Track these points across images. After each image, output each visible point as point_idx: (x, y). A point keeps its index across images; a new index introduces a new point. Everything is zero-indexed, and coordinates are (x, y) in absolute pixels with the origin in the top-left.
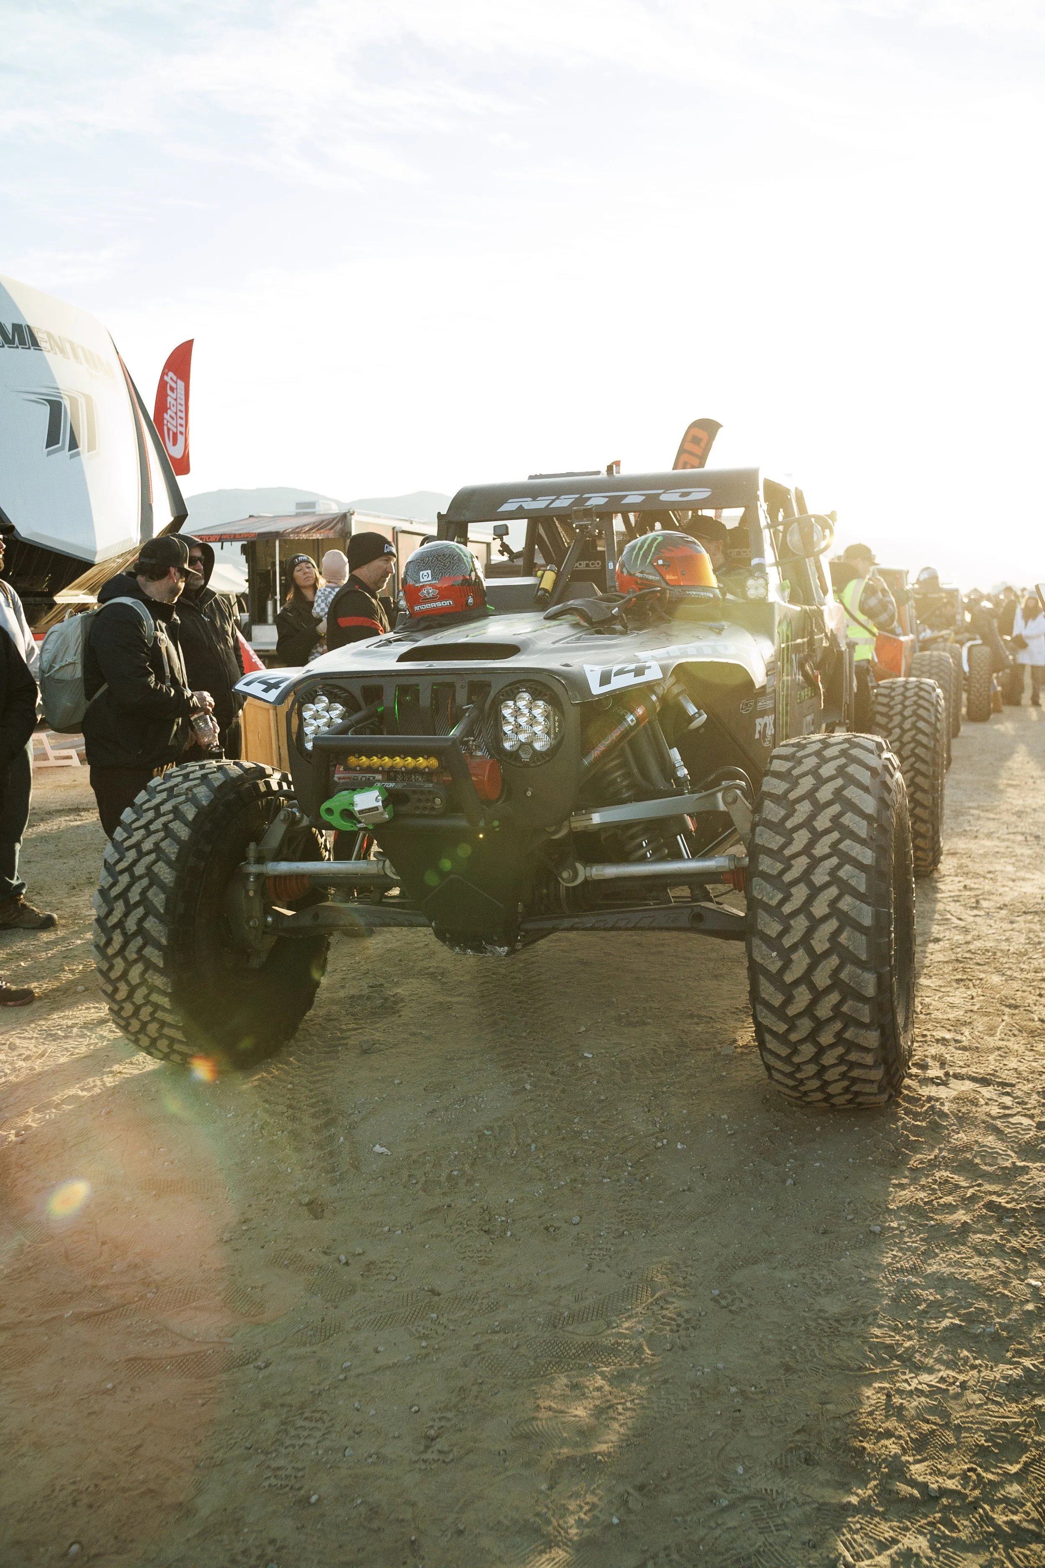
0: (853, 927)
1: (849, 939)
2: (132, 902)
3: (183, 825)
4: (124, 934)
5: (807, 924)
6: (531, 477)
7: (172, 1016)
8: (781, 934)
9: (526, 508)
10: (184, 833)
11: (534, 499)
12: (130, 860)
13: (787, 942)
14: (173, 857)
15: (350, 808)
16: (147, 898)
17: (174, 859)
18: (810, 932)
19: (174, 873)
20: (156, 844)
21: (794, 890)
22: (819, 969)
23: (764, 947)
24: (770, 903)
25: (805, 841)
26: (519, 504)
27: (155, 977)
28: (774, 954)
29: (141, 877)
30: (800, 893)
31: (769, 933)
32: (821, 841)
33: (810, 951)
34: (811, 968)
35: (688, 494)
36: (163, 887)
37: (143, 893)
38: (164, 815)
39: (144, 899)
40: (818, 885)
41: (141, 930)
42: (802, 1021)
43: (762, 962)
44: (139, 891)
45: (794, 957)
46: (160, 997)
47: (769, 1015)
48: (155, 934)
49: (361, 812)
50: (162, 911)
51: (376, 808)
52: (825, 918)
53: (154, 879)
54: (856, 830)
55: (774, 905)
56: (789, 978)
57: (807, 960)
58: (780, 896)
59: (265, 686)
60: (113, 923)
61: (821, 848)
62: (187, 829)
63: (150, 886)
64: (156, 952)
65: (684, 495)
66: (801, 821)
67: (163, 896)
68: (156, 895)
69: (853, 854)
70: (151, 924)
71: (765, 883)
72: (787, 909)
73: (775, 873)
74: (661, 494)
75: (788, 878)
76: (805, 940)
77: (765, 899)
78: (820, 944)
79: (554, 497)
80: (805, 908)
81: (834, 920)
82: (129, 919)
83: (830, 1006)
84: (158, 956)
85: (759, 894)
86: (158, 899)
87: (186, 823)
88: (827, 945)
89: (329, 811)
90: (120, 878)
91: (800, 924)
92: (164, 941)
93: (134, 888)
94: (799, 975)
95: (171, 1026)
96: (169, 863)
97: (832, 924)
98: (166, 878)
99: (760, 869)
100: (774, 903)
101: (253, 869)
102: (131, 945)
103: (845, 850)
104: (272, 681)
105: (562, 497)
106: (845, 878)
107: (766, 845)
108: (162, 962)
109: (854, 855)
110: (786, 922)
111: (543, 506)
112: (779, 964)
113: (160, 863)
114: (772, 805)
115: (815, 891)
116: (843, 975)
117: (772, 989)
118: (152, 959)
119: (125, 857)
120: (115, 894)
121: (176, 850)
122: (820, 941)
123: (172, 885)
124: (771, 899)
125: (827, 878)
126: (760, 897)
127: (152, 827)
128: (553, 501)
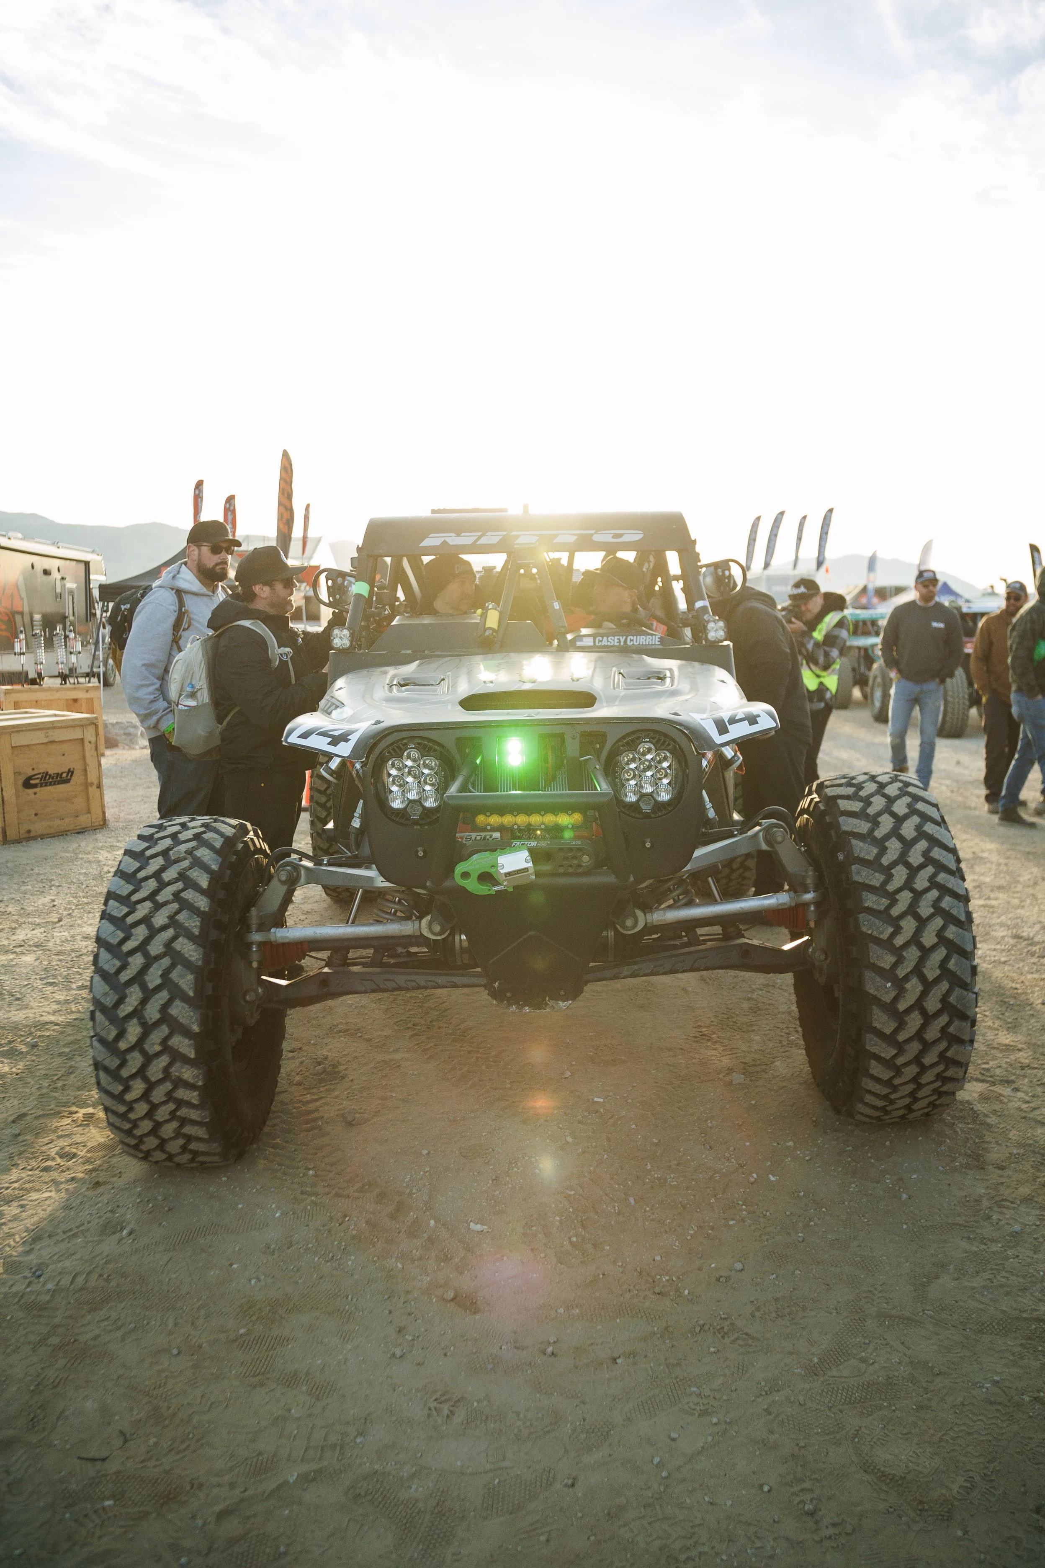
0: (959, 954)
1: (956, 964)
2: (151, 986)
3: (198, 894)
4: (143, 1024)
5: (919, 954)
6: (433, 512)
7: (198, 1112)
8: (895, 966)
9: (451, 543)
10: (202, 903)
11: (458, 535)
12: (141, 938)
13: (901, 972)
14: (196, 932)
15: (492, 871)
16: (171, 980)
17: (197, 933)
18: (921, 961)
19: (201, 950)
20: (171, 918)
21: (903, 923)
22: (931, 995)
23: (878, 979)
24: (881, 936)
25: (905, 877)
26: (443, 539)
27: (184, 1070)
28: (889, 985)
29: (158, 958)
30: (909, 925)
31: (882, 965)
32: (919, 876)
33: (923, 979)
34: (924, 994)
35: (621, 535)
36: (188, 965)
37: (165, 974)
38: (169, 883)
39: (166, 981)
40: (924, 917)
41: (165, 1017)
42: (911, 1045)
43: (876, 993)
44: (160, 973)
45: (908, 986)
46: (188, 1092)
47: (879, 1042)
48: (183, 1021)
49: (508, 874)
50: (191, 994)
51: (526, 870)
52: (934, 947)
53: (178, 959)
54: (946, 863)
55: (886, 938)
56: (902, 1006)
57: (920, 988)
58: (891, 930)
59: (330, 740)
60: (127, 1012)
61: (921, 882)
62: (203, 897)
63: (173, 966)
64: (187, 1041)
65: (616, 536)
66: (895, 858)
67: (190, 977)
68: (182, 976)
69: (950, 885)
70: (178, 1010)
71: (873, 919)
72: (899, 941)
73: (882, 908)
74: (592, 535)
75: (895, 912)
76: (918, 971)
77: (875, 933)
78: (931, 972)
79: (479, 534)
80: (915, 940)
81: (943, 948)
82: (148, 1006)
83: (939, 1028)
84: (189, 1046)
85: (868, 929)
86: (186, 981)
87: (202, 892)
88: (938, 972)
89: (465, 875)
90: (130, 959)
91: (912, 954)
92: (196, 1028)
93: (151, 970)
94: (912, 1003)
95: (194, 1123)
96: (190, 937)
97: (942, 952)
98: (190, 955)
99: (866, 905)
100: (885, 936)
101: (257, 937)
102: (152, 1036)
103: (942, 882)
104: (336, 733)
105: (488, 534)
106: (947, 909)
107: (867, 882)
108: (193, 1052)
109: (951, 887)
110: (899, 953)
111: (470, 543)
112: (893, 994)
113: (181, 939)
114: (861, 844)
115: (922, 923)
116: (952, 999)
117: (885, 1018)
118: (181, 1050)
119: (131, 935)
120: (127, 978)
121: (198, 924)
122: (931, 969)
123: (200, 963)
124: (882, 933)
125: (932, 910)
126: (869, 932)
127: (160, 898)
128: (480, 537)
